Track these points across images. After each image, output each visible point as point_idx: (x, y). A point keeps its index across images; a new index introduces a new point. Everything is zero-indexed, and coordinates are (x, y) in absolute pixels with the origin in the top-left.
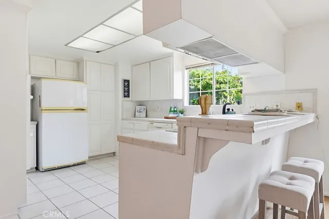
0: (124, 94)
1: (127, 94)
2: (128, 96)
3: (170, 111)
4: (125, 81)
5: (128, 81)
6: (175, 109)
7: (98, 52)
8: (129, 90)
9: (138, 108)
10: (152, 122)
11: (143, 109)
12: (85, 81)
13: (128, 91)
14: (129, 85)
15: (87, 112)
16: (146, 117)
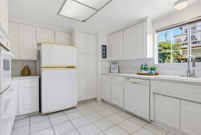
0: (103, 56)
1: (104, 55)
2: (106, 57)
3: (142, 68)
4: (103, 46)
5: (106, 46)
6: (146, 67)
7: (83, 21)
8: (106, 52)
9: (112, 66)
10: (128, 78)
11: (116, 67)
12: (75, 46)
13: (106, 54)
14: (106, 49)
15: (76, 69)
16: (119, 72)
